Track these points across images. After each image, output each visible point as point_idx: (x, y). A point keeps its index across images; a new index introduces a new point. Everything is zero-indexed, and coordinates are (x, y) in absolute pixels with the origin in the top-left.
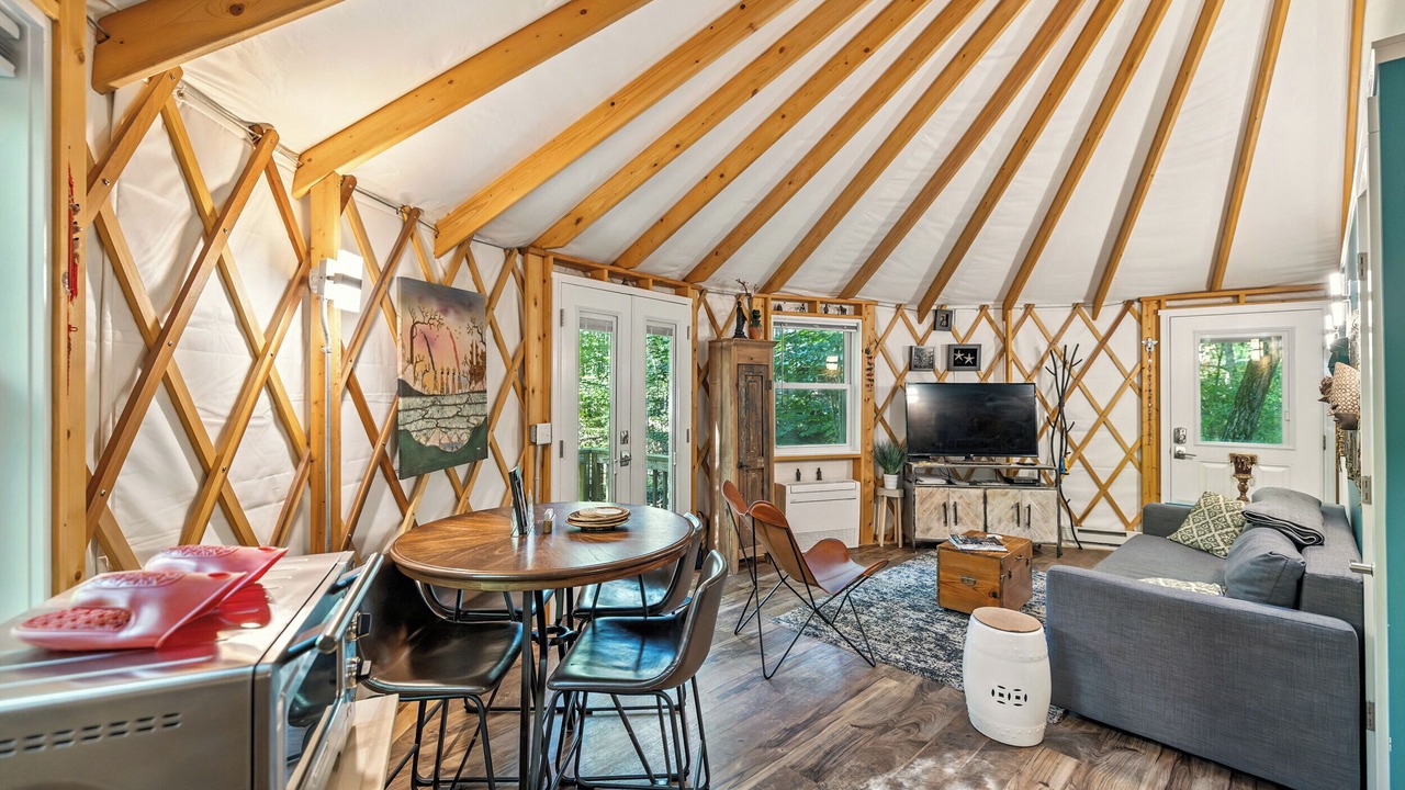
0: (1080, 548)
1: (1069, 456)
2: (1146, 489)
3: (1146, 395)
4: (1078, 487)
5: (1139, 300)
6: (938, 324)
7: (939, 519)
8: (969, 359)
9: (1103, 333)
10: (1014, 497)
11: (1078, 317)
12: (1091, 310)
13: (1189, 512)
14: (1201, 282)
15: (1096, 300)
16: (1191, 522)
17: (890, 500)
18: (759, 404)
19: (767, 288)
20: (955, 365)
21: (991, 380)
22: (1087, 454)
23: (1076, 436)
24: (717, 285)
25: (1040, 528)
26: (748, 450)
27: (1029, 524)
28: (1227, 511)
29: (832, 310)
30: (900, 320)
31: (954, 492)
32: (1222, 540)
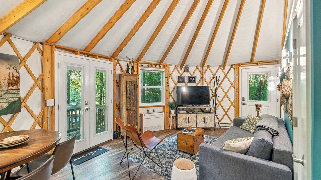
0: (220, 128)
1: (218, 105)
2: (236, 113)
3: (236, 89)
4: (220, 112)
5: (234, 65)
6: (185, 71)
7: (184, 122)
8: (193, 80)
9: (226, 73)
10: (203, 115)
11: (220, 69)
12: (223, 67)
13: (245, 120)
14: (249, 60)
15: (224, 65)
16: (245, 123)
18: (134, 92)
19: (138, 60)
20: (190, 81)
21: (199, 85)
22: (222, 104)
23: (220, 99)
24: (122, 59)
25: (210, 123)
26: (130, 105)
27: (207, 123)
28: (254, 120)
29: (157, 66)
30: (176, 69)
31: (188, 115)
32: (253, 128)
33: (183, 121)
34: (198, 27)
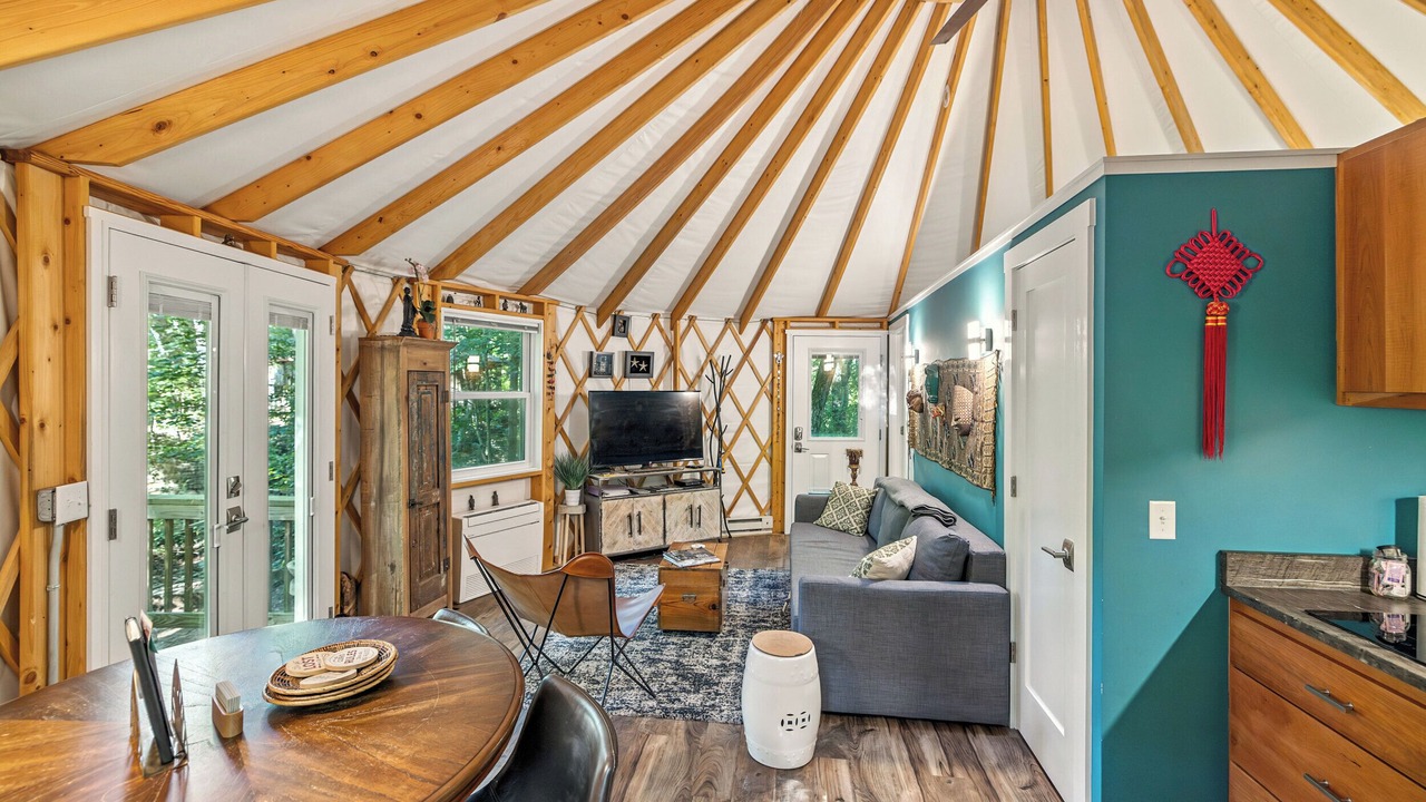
0: (730, 537)
1: (723, 456)
2: (774, 480)
3: (775, 401)
4: (730, 482)
5: (772, 320)
6: (616, 329)
7: (624, 531)
8: (643, 366)
9: (746, 345)
10: (688, 499)
11: (729, 331)
12: (738, 326)
13: (827, 499)
14: (811, 310)
15: (743, 318)
16: (831, 508)
17: (572, 516)
18: (434, 421)
19: (438, 272)
20: (631, 372)
21: (661, 388)
22: (735, 453)
23: (727, 438)
24: (370, 262)
25: (708, 526)
26: (421, 482)
27: (699, 523)
28: (855, 497)
29: (511, 306)
30: (580, 324)
31: (637, 501)
33: (620, 529)
34: (699, 184)
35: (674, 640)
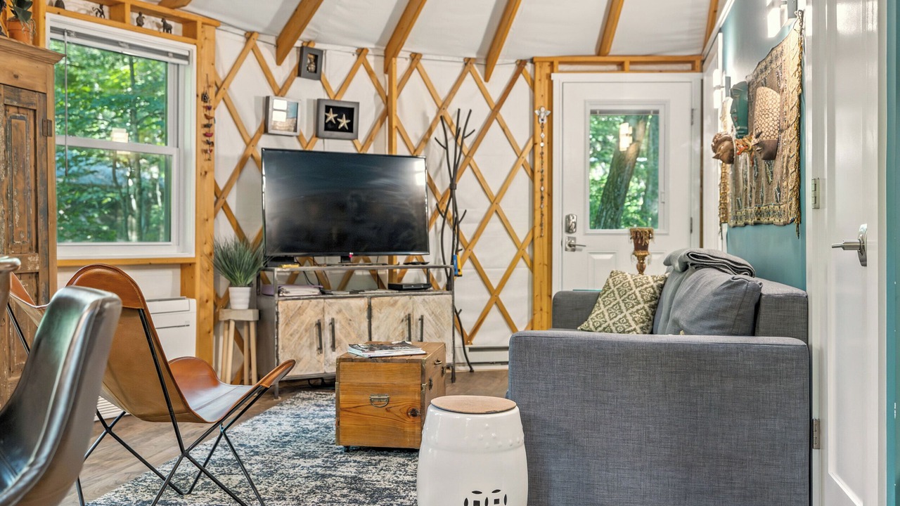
0: (472, 371)
1: (460, 253)
2: (537, 291)
3: (538, 177)
4: (469, 293)
5: (532, 61)
7: (311, 345)
8: (344, 122)
9: (495, 98)
10: (404, 306)
11: (469, 77)
12: (483, 68)
13: (598, 295)
15: (489, 57)
16: (602, 306)
17: (239, 324)
18: (30, 159)
20: (326, 129)
21: (371, 151)
22: (478, 252)
23: (467, 229)
27: (422, 338)
28: (637, 287)
29: (150, 22)
30: (251, 56)
31: (330, 305)
32: (634, 320)
33: (305, 341)
35: (358, 458)
